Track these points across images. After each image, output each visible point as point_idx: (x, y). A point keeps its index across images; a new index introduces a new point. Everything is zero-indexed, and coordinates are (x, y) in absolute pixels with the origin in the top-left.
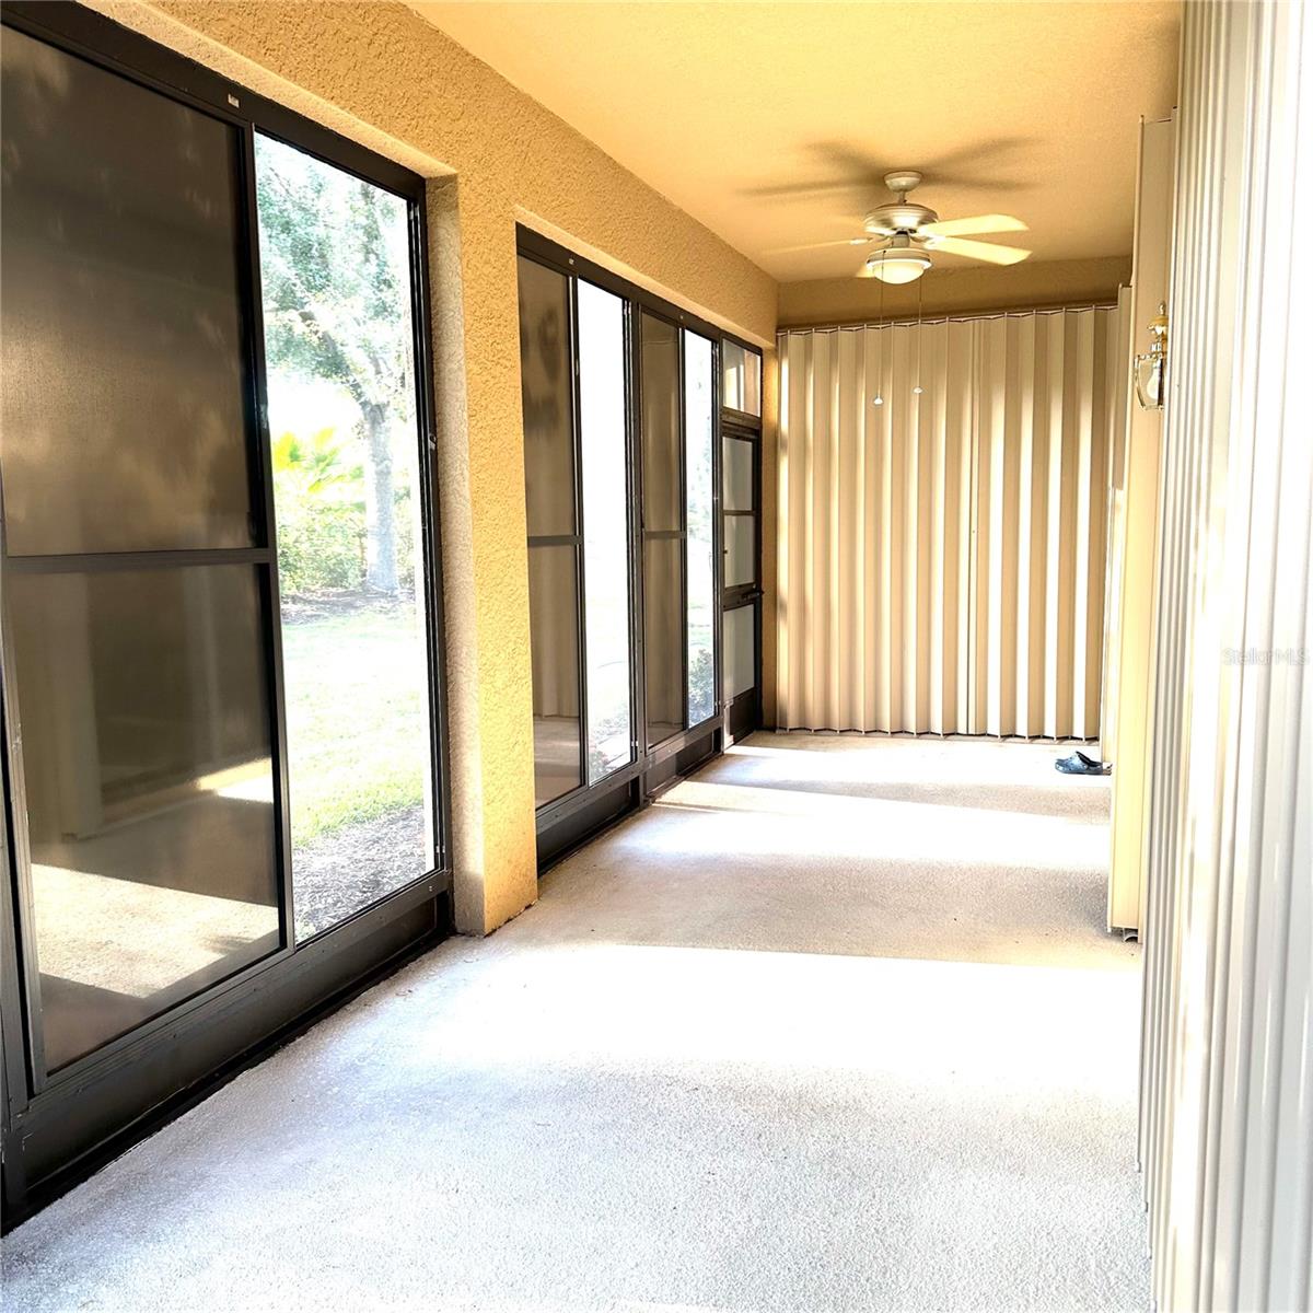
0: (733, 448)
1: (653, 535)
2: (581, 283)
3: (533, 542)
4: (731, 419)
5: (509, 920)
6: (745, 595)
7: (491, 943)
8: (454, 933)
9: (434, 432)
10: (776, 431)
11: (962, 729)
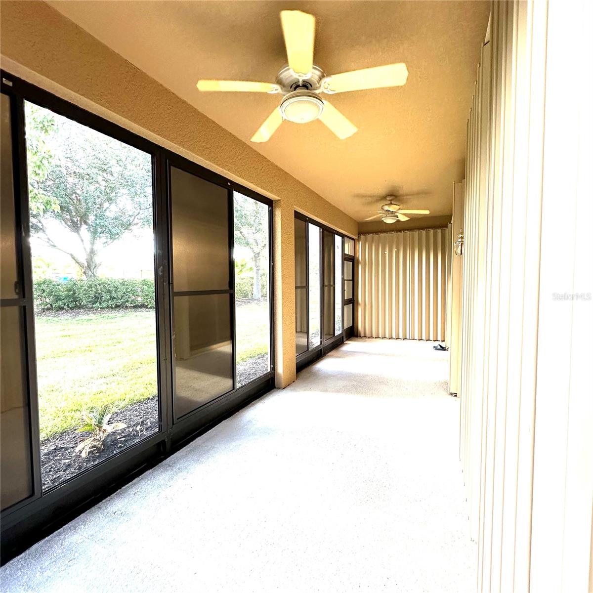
0: (347, 263)
1: (326, 286)
2: (309, 224)
3: (296, 288)
4: (346, 256)
5: (289, 385)
6: (350, 301)
7: (284, 391)
8: (275, 387)
9: (273, 261)
10: (358, 260)
11: (408, 337)
